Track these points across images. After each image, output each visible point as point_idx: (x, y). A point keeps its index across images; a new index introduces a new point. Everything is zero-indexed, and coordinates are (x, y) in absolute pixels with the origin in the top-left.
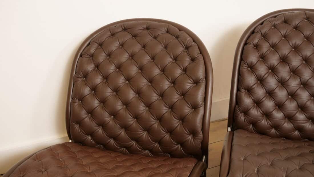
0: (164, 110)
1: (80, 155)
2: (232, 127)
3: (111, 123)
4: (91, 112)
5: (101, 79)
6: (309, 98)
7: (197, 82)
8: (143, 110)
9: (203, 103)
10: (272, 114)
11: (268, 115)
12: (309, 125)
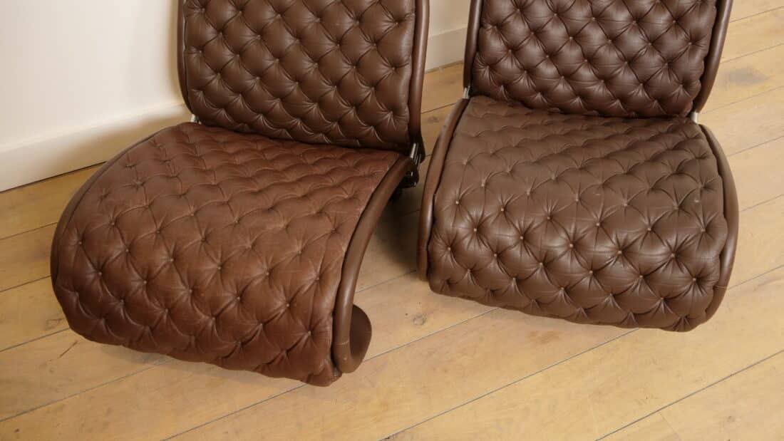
0: (345, 68)
1: (203, 150)
2: (471, 88)
3: (257, 88)
4: (220, 70)
5: (233, 11)
6: (603, 42)
7: (399, 20)
8: (310, 67)
9: (410, 58)
10: (538, 69)
11: (530, 71)
12: (599, 88)
